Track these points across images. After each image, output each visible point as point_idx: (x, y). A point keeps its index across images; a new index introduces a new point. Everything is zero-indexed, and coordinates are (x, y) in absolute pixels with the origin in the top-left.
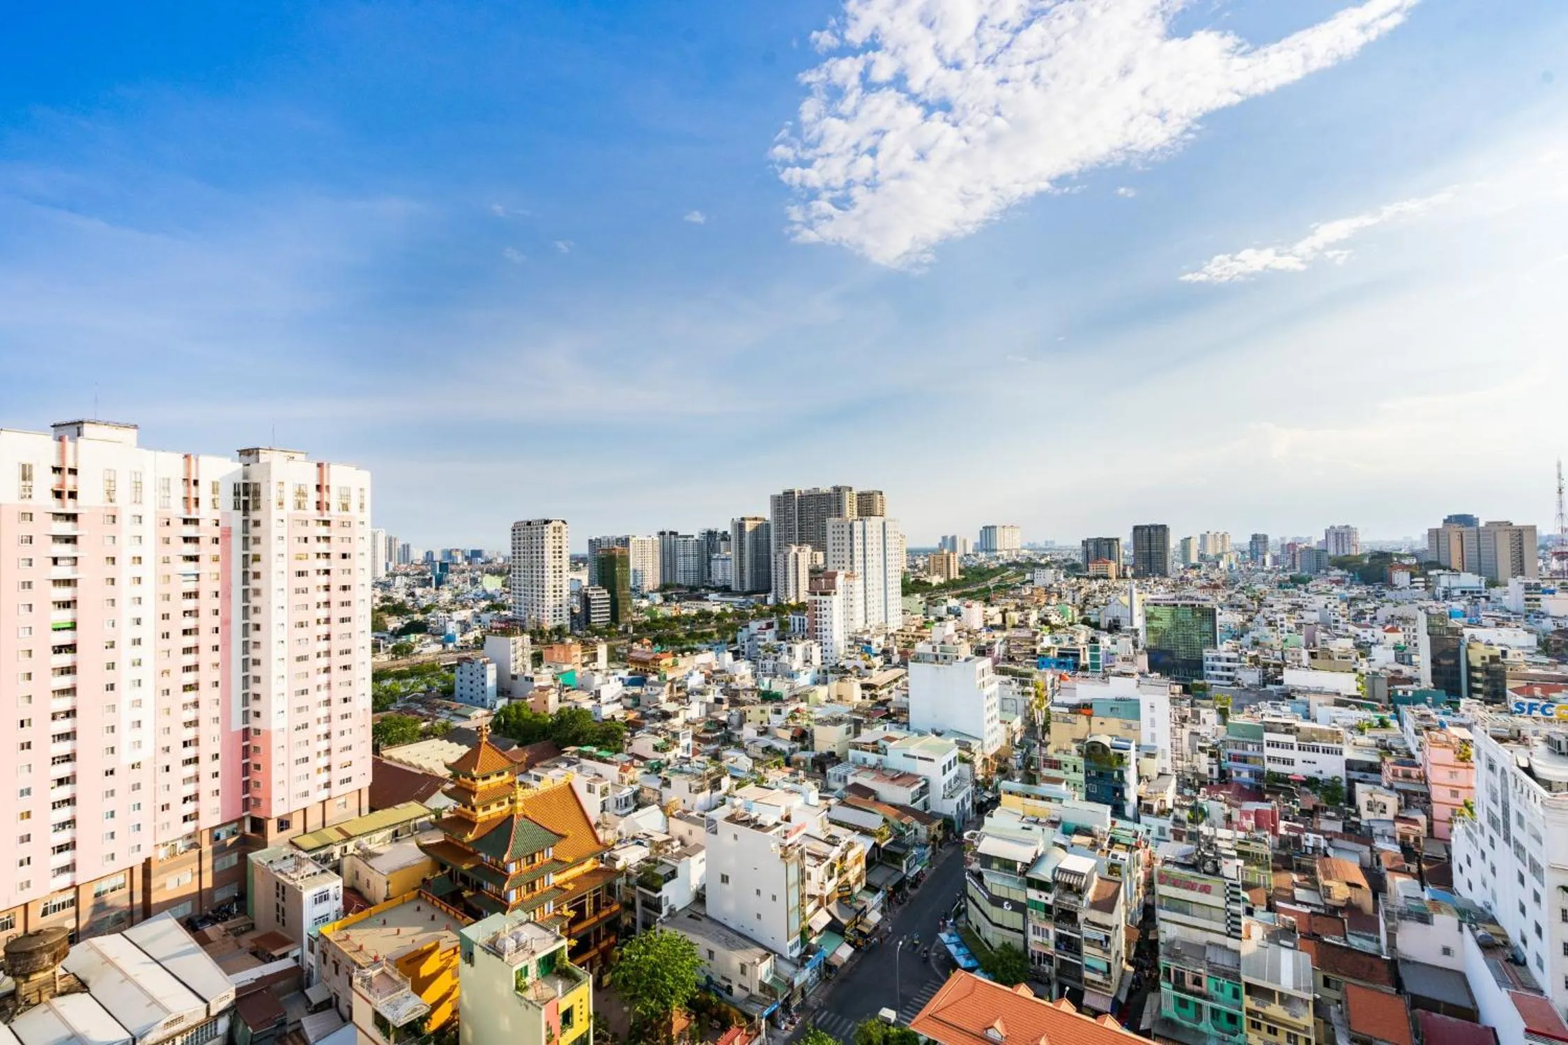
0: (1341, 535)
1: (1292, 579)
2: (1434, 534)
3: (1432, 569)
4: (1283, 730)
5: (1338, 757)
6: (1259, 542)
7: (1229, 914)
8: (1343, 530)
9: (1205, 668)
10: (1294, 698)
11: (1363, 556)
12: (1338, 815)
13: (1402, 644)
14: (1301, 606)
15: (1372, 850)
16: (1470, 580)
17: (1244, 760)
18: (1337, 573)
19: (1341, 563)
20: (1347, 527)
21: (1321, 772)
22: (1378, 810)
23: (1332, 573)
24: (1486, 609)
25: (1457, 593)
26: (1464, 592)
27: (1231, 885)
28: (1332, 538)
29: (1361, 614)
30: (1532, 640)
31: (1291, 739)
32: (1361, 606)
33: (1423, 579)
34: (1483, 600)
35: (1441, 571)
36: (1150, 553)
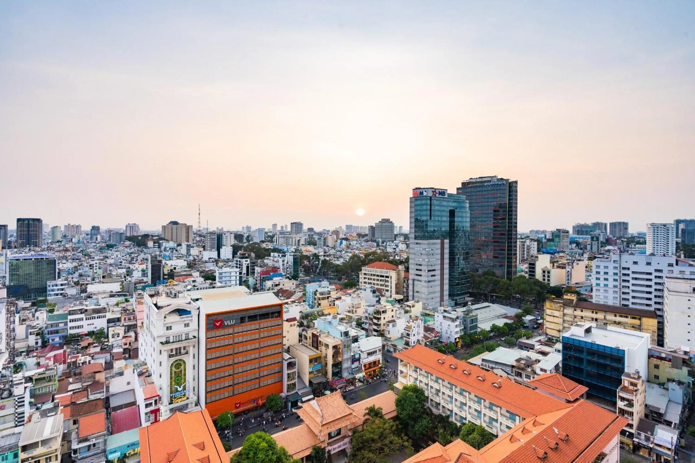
0: (132, 227)
1: (107, 246)
2: (164, 227)
3: (161, 240)
4: (79, 313)
5: (104, 319)
6: (96, 229)
7: (16, 415)
8: (133, 225)
9: (48, 291)
10: (92, 297)
11: (139, 236)
12: (99, 344)
13: (145, 269)
14: (107, 257)
15: (111, 354)
16: (172, 244)
17: (57, 332)
18: (128, 243)
19: (129, 239)
20: (135, 224)
21: (96, 327)
22: (116, 336)
23: (126, 243)
24: (175, 254)
25: (168, 249)
26: (170, 249)
27: (18, 399)
28: (128, 228)
29: (133, 258)
30: (185, 263)
31: (83, 316)
32: (133, 255)
33: (157, 244)
34: (175, 251)
35: (164, 241)
36: (28, 234)
